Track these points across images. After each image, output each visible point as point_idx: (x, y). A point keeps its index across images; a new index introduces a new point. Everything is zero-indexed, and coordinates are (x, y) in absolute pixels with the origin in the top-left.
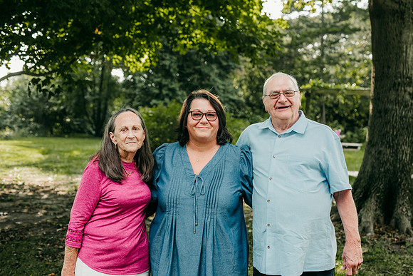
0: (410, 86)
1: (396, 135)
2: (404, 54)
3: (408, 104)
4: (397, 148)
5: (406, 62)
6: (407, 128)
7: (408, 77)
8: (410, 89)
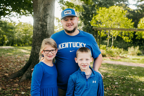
0: (40, 21)
1: (35, 42)
2: (38, 8)
3: (39, 29)
4: (35, 47)
5: (39, 11)
6: (38, 39)
7: (40, 18)
8: (40, 23)
